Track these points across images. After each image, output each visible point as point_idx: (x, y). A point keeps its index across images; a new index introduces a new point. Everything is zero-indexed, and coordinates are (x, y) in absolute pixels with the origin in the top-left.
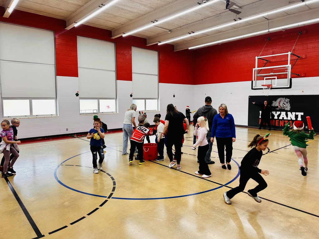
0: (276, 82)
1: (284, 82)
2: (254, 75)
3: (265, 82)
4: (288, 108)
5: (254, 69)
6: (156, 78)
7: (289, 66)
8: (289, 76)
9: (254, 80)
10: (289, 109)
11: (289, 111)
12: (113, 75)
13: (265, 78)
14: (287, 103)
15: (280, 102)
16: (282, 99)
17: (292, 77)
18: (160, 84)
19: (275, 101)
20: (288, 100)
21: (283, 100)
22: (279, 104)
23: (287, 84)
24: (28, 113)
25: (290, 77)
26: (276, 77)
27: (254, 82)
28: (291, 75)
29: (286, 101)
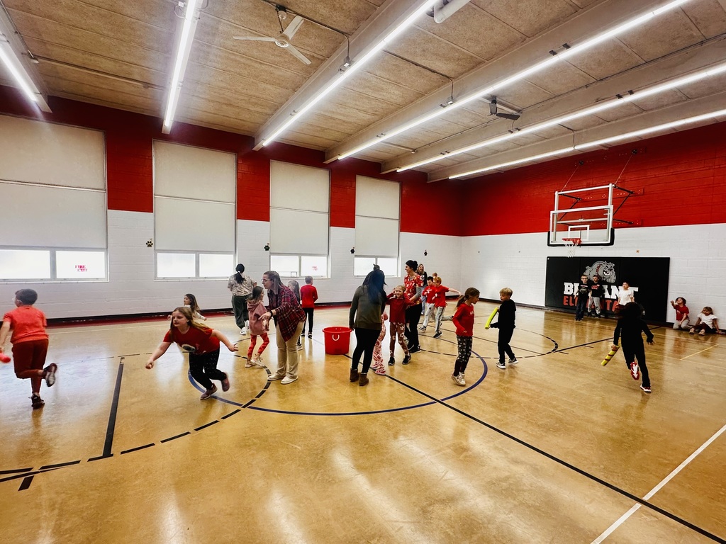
0: (588, 235)
1: (602, 235)
2: (553, 222)
3: (569, 234)
4: (613, 279)
5: (552, 212)
6: (396, 224)
7: (610, 207)
8: (610, 225)
9: (553, 231)
10: (613, 281)
11: (613, 284)
12: (325, 218)
13: (570, 227)
14: (611, 270)
15: (598, 267)
16: (601, 263)
17: (615, 226)
18: (402, 233)
19: (591, 266)
20: (612, 265)
21: (604, 265)
22: (597, 271)
23: (606, 238)
24: (193, 275)
25: (610, 227)
26: (588, 226)
27: (552, 234)
28: (613, 222)
29: (609, 266)
